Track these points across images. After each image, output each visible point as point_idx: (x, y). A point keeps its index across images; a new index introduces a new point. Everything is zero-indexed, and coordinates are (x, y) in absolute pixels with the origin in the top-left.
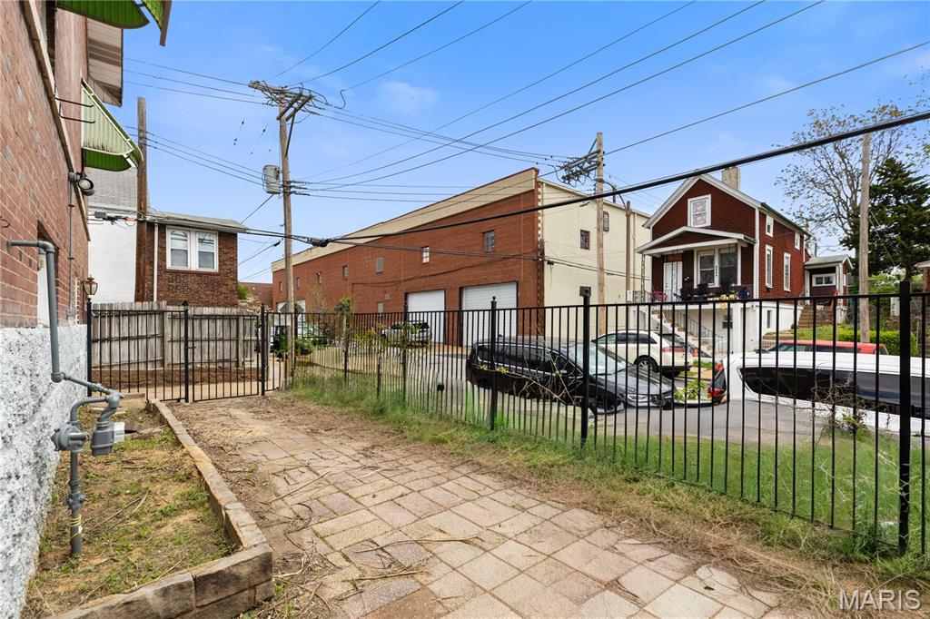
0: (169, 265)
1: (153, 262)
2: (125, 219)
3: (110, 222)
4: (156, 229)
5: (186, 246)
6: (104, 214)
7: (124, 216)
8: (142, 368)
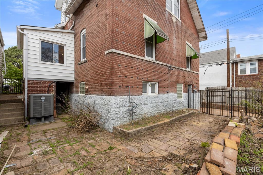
0: (239, 74)
1: (234, 74)
2: (224, 64)
3: (220, 65)
4: (235, 64)
5: (245, 67)
6: (218, 64)
7: (223, 63)
8: (219, 104)
